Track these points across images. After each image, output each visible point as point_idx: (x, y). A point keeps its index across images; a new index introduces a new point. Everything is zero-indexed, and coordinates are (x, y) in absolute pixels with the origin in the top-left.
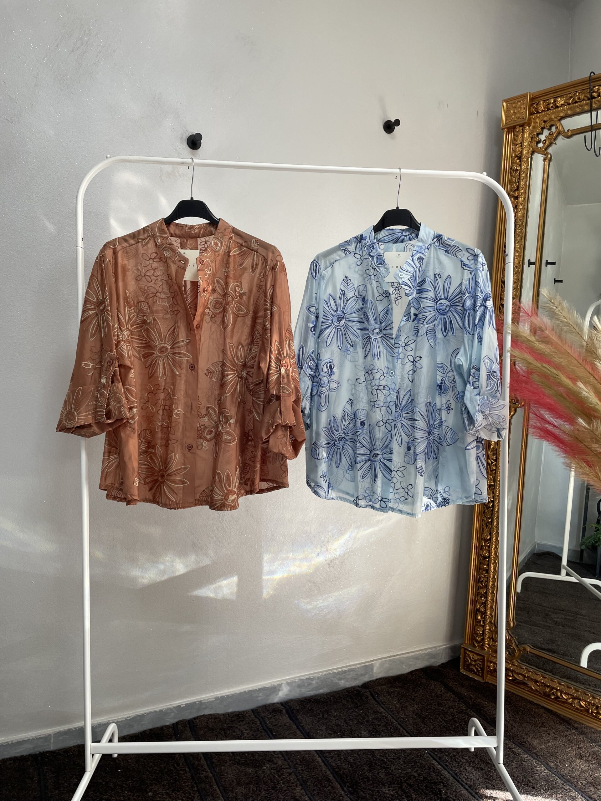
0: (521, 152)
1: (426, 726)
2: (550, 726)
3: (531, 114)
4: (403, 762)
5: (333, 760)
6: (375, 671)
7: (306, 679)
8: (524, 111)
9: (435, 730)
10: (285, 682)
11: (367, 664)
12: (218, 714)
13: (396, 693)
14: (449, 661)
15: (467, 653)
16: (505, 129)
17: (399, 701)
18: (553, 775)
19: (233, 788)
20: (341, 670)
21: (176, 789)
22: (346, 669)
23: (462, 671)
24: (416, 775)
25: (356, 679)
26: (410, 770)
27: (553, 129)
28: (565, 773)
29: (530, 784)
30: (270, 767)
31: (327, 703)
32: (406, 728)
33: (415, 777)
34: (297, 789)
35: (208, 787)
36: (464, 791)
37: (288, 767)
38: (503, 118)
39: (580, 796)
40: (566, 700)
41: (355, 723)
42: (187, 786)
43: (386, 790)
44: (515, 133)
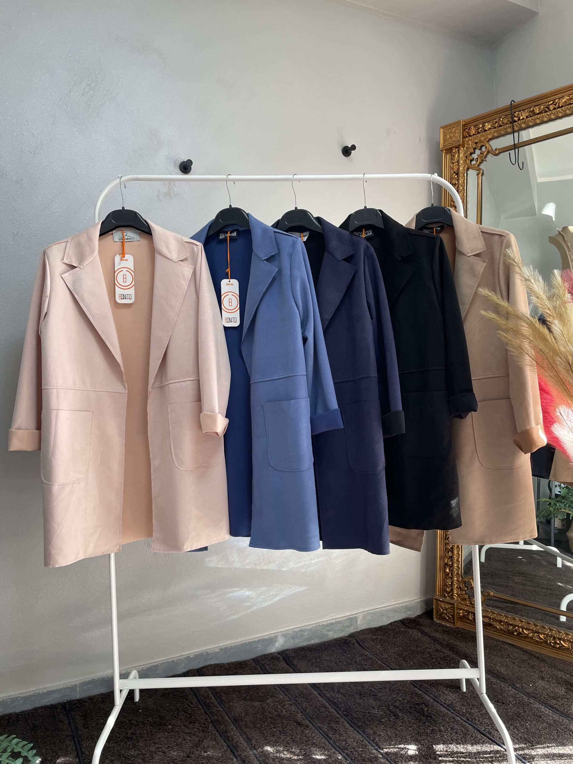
0: (458, 169)
1: (406, 663)
2: (514, 657)
3: (464, 137)
4: (389, 690)
5: (327, 692)
6: (359, 623)
7: (299, 630)
8: (457, 135)
9: (415, 665)
10: (280, 634)
11: (351, 617)
12: (223, 664)
13: (379, 639)
14: (424, 613)
15: (438, 604)
16: (443, 150)
17: (382, 645)
18: (519, 693)
19: (242, 718)
20: (329, 622)
21: (193, 722)
22: (334, 621)
23: (435, 620)
24: (400, 699)
25: (342, 631)
26: (395, 696)
27: (484, 149)
28: (530, 691)
29: (500, 701)
30: (273, 700)
31: (318, 650)
32: (389, 666)
33: (400, 701)
34: (298, 715)
35: (220, 718)
36: (443, 709)
37: (288, 699)
38: (442, 141)
39: (543, 707)
40: (527, 635)
41: (345, 664)
42: (202, 719)
43: (375, 712)
44: (452, 154)
